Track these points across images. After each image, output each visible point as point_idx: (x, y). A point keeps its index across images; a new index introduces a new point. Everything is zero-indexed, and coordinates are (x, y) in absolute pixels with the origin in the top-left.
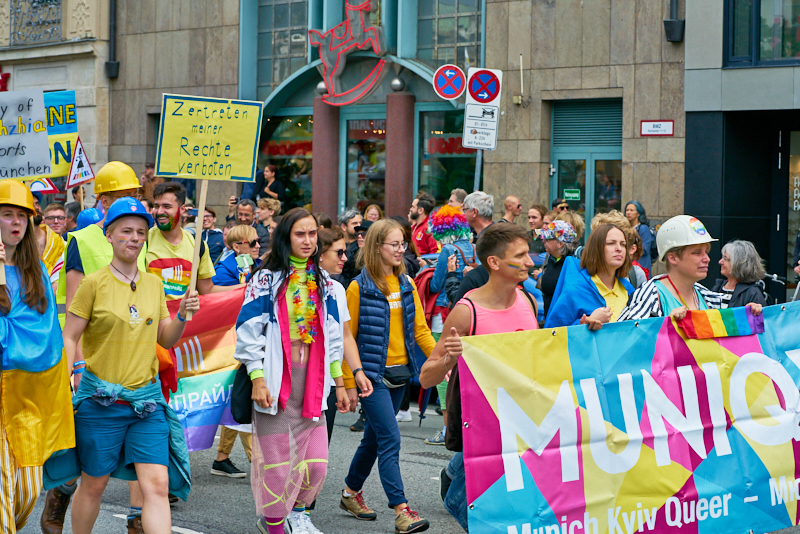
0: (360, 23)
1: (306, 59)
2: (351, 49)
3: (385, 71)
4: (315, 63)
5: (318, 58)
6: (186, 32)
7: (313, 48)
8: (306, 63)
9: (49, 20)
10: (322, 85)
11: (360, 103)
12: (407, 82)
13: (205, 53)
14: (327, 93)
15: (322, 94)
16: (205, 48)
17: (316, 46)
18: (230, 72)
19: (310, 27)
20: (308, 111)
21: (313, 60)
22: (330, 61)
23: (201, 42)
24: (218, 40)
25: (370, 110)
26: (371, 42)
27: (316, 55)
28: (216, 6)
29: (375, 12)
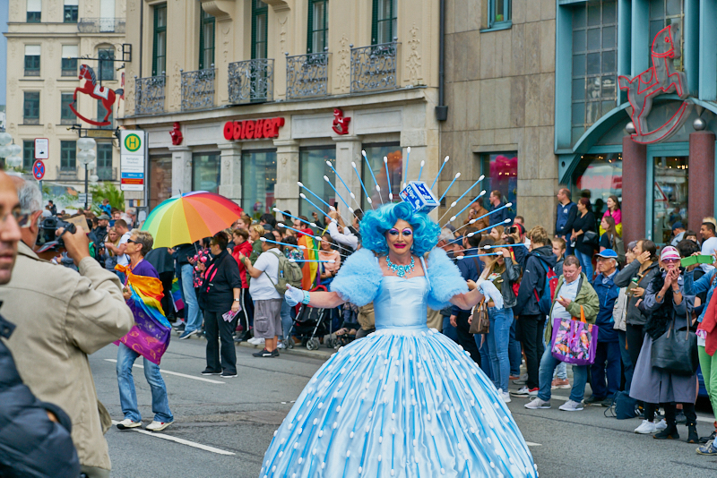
0: (665, 69)
1: (616, 102)
2: (657, 93)
3: (688, 112)
4: (624, 106)
5: (627, 101)
6: (508, 79)
7: (622, 93)
8: (616, 106)
9: (385, 69)
10: (630, 126)
11: (665, 141)
12: (707, 122)
13: (524, 97)
14: (635, 132)
15: (630, 133)
16: (525, 93)
17: (625, 90)
18: (547, 115)
19: (619, 74)
20: (618, 149)
21: (622, 102)
22: (637, 103)
23: (521, 88)
24: (536, 86)
25: (674, 147)
26: (675, 87)
27: (625, 98)
28: (535, 55)
29: (679, 58)
